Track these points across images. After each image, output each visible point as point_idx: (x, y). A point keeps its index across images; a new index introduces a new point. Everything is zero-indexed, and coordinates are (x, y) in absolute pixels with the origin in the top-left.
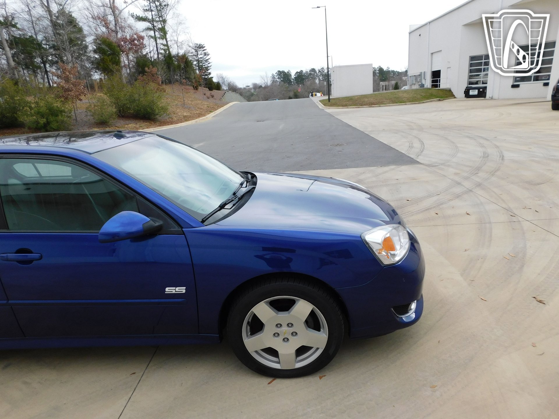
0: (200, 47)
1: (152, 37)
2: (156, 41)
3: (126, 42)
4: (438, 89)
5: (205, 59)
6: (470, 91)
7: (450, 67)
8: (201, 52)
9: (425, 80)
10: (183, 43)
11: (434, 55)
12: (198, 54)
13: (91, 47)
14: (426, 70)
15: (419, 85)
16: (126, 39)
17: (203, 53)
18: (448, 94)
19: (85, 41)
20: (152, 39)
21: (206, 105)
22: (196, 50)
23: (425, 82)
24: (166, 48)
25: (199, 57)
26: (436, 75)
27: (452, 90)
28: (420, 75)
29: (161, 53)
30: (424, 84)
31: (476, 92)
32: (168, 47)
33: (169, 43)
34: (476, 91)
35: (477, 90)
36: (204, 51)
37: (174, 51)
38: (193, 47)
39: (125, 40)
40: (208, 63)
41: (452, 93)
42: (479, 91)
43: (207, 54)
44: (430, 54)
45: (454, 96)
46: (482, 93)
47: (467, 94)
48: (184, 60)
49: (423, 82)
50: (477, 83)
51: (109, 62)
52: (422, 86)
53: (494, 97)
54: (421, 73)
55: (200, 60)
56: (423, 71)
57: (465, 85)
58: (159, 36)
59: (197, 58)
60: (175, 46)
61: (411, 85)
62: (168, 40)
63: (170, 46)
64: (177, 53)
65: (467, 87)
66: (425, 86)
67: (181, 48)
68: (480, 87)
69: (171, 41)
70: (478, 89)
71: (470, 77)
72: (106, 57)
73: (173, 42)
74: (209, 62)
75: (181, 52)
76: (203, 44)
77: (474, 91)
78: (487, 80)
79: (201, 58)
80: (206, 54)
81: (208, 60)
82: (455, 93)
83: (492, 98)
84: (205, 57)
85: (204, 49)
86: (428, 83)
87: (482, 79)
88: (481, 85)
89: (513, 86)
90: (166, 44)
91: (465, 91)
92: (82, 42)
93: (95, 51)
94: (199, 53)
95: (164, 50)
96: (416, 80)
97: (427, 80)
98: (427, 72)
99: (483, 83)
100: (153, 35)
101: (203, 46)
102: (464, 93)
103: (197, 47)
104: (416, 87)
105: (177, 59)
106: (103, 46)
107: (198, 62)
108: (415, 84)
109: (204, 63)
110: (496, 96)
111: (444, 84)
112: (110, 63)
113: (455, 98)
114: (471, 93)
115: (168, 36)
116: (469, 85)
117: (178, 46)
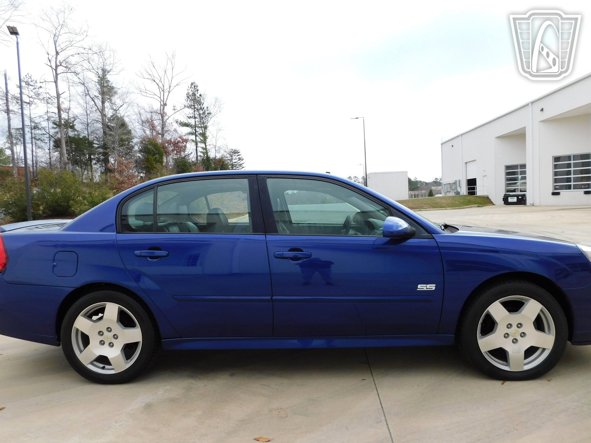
0: (236, 152)
1: (193, 141)
2: (196, 144)
3: (170, 144)
4: (476, 196)
5: (239, 164)
6: (509, 198)
7: (486, 176)
8: (235, 156)
9: (461, 187)
10: (221, 147)
11: (468, 165)
12: (232, 159)
13: (136, 148)
14: (461, 179)
15: (455, 192)
16: (171, 141)
17: (237, 158)
18: (486, 201)
19: (132, 142)
20: (193, 143)
21: (243, 206)
22: (231, 155)
23: (461, 189)
24: (205, 151)
25: (234, 161)
26: (472, 183)
27: (490, 198)
28: (455, 183)
29: (200, 156)
30: (459, 192)
31: (515, 200)
32: (207, 151)
33: (208, 147)
34: (514, 198)
35: (516, 198)
36: (239, 156)
37: (212, 155)
38: (228, 152)
39: (169, 142)
40: (241, 167)
41: (490, 200)
42: (518, 199)
43: (242, 159)
44: (464, 164)
45: (493, 203)
46: (522, 201)
47: (506, 201)
48: (221, 164)
49: (459, 190)
50: (514, 191)
51: (153, 161)
52: (458, 193)
53: (535, 204)
54: (456, 181)
55: (234, 165)
56: (458, 180)
57: (502, 193)
58: (199, 140)
59: (232, 162)
60: (213, 150)
61: (445, 193)
62: (207, 144)
63: (209, 150)
64: (214, 156)
65: (505, 195)
66: (461, 194)
67: (219, 152)
68: (519, 195)
69: (210, 145)
70: (517, 196)
71: (508, 185)
72: (151, 157)
73: (212, 146)
74: (243, 167)
75: (218, 156)
76: (238, 150)
77: (513, 198)
78: (526, 188)
79: (235, 162)
80: (240, 159)
81: (242, 164)
82: (492, 201)
83: (533, 205)
84: (239, 161)
85: (239, 154)
86: (464, 190)
87: (519, 187)
88: (519, 193)
89: (554, 194)
90: (205, 147)
91: (503, 198)
92: (129, 143)
93: (140, 151)
94: (234, 157)
95: (203, 153)
96: (451, 187)
97: (462, 188)
98: (462, 180)
99: (521, 191)
100: (194, 139)
101: (238, 151)
102: (503, 201)
103: (232, 152)
104: (452, 194)
105: (213, 162)
106: (149, 147)
107: (232, 166)
108: (450, 192)
109: (237, 167)
110: (537, 203)
111: (480, 191)
112: (154, 163)
113: (494, 205)
114: (510, 200)
115: (208, 141)
116: (507, 192)
117: (216, 150)
